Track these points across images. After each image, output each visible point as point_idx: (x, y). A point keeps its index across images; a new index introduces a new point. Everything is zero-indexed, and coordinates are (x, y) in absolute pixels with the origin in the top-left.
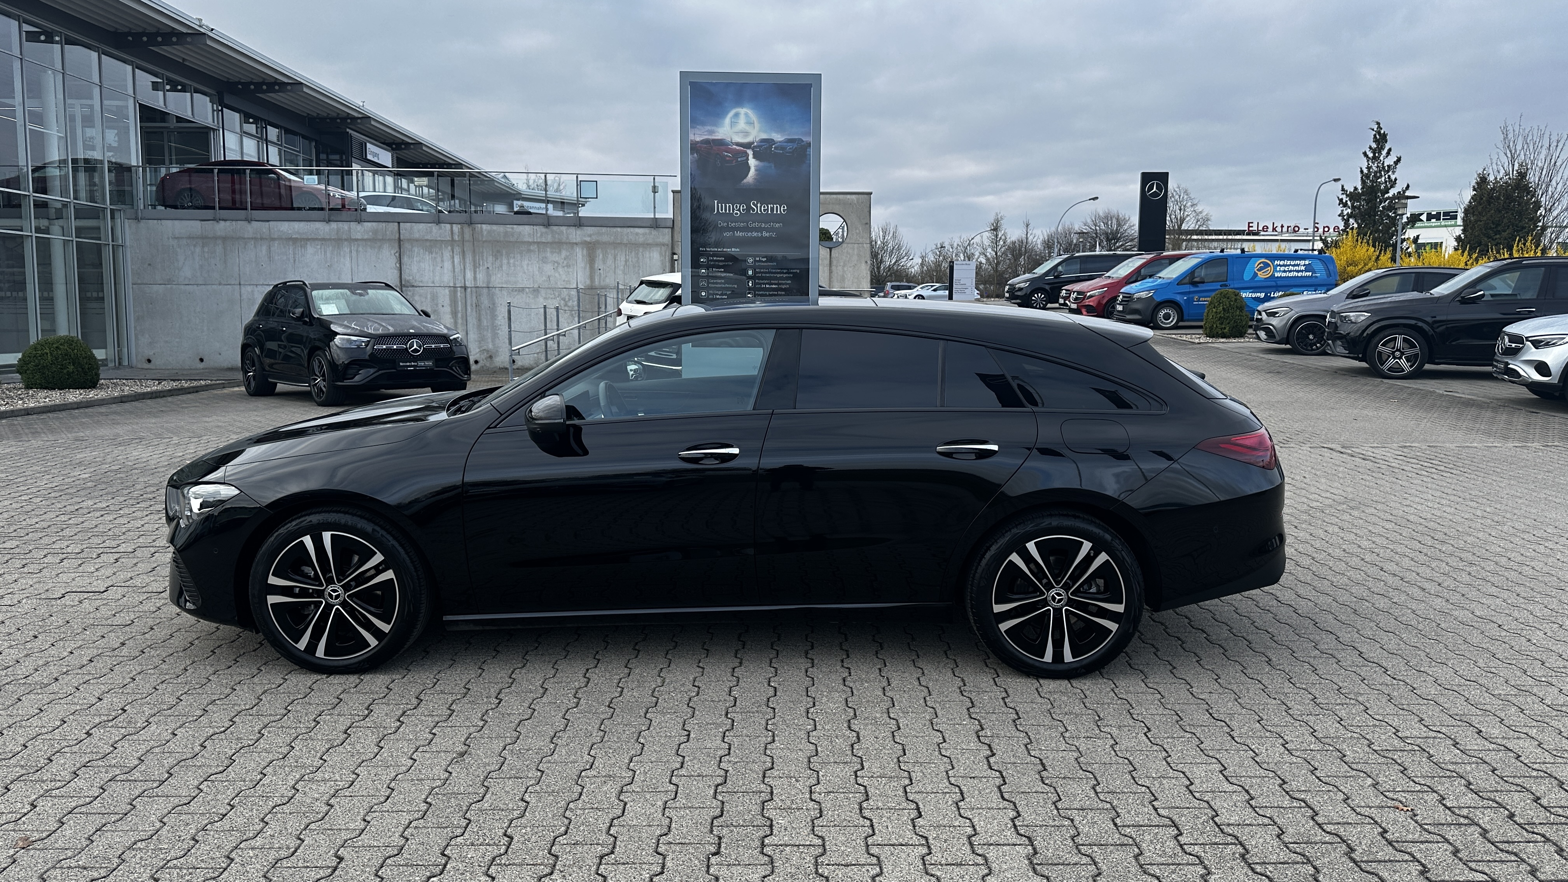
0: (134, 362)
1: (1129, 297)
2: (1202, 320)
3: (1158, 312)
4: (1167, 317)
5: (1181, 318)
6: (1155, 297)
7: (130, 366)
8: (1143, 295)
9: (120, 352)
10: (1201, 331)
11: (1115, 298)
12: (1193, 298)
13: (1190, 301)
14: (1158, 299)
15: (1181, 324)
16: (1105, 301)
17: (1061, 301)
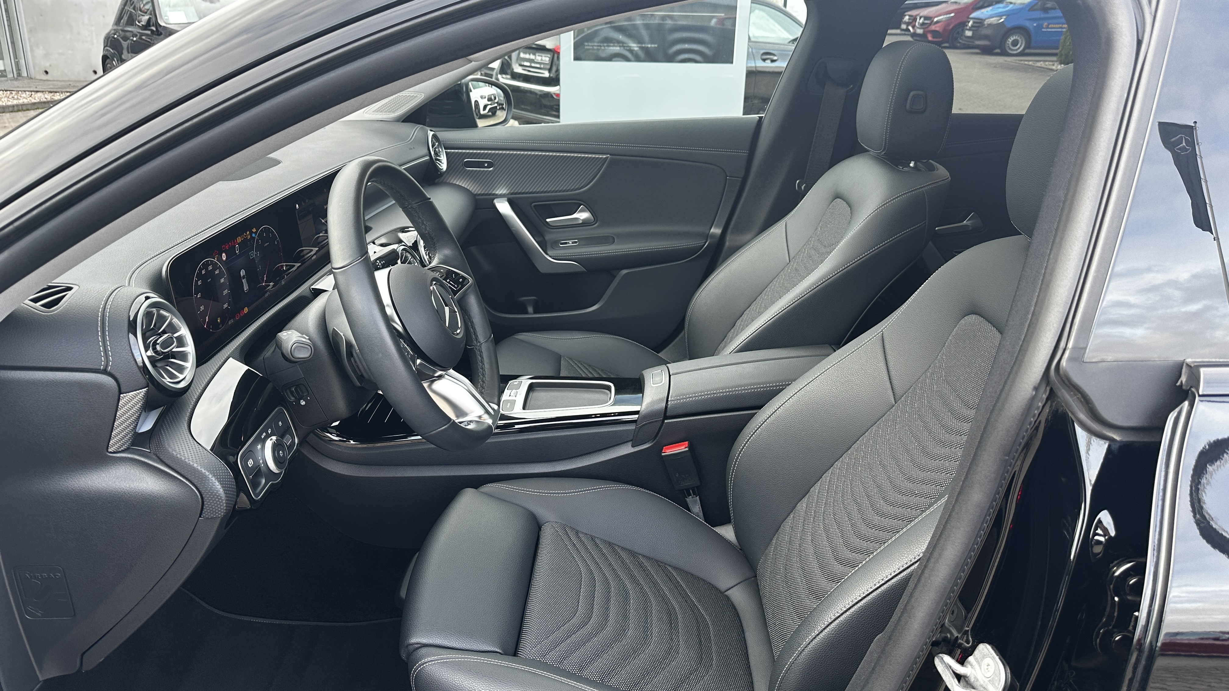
0: (33, 73)
1: (979, 23)
2: (1057, 49)
3: (1008, 37)
4: (1015, 43)
5: (1028, 46)
6: (1006, 23)
7: (30, 78)
8: (993, 20)
9: (17, 64)
10: (1055, 58)
11: (963, 24)
12: (1042, 25)
13: (1040, 27)
14: (1009, 25)
15: (1027, 51)
16: (951, 27)
17: (904, 26)
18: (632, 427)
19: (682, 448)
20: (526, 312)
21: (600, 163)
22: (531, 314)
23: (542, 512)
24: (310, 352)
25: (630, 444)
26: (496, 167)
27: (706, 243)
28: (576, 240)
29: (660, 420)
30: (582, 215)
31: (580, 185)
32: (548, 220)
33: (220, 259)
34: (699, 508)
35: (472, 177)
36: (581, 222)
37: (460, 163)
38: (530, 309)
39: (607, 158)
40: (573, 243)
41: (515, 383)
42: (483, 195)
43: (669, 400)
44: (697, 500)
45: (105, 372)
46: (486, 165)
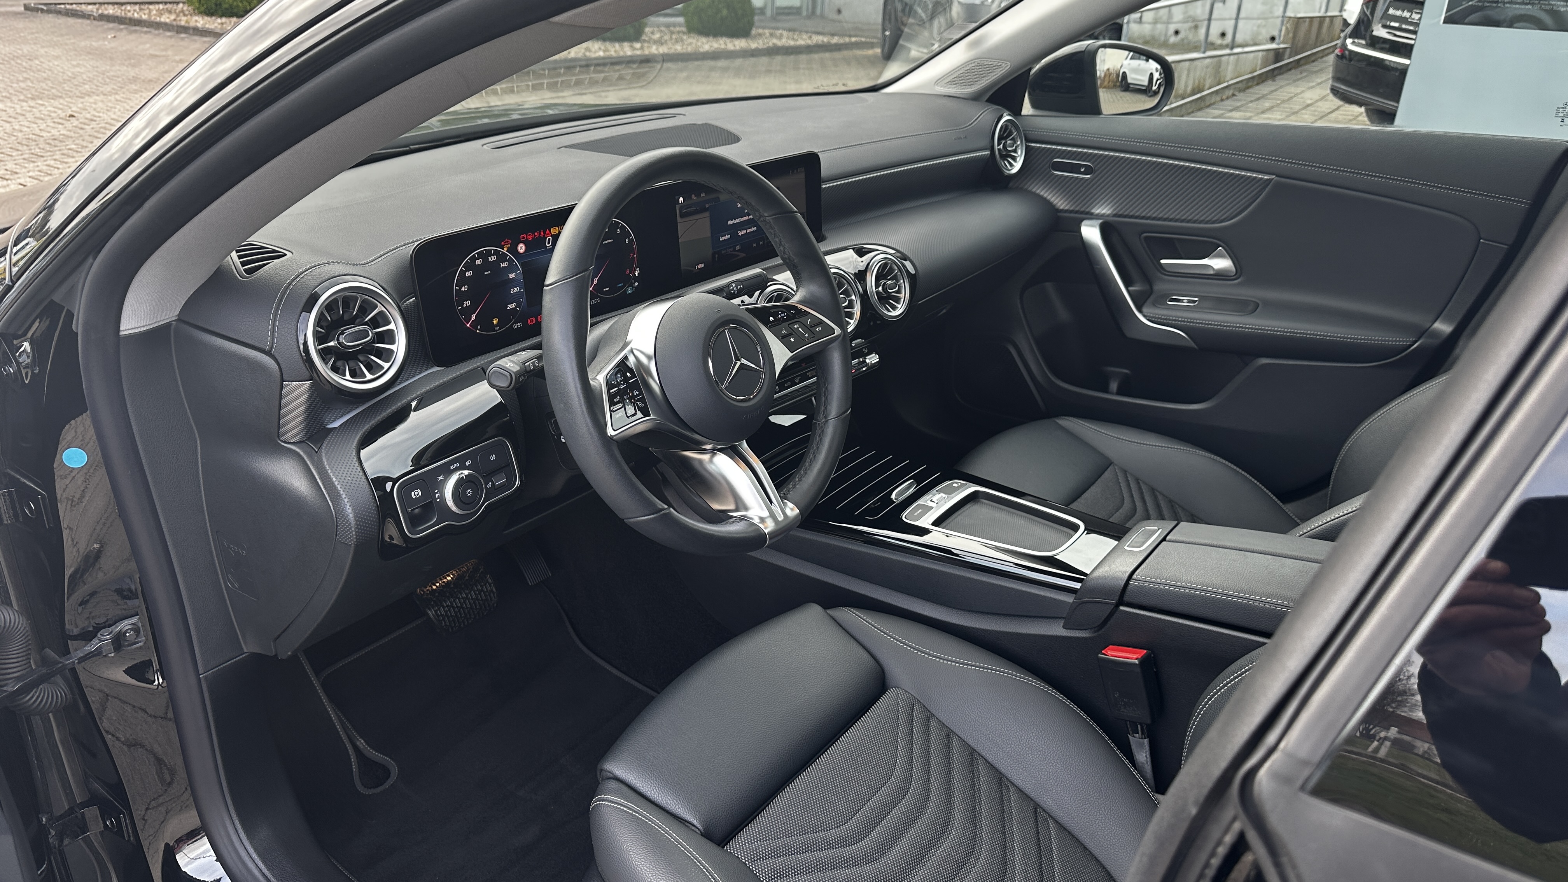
18: (1069, 599)
19: (1132, 657)
20: (1106, 390)
21: (1257, 188)
22: (1112, 393)
23: (896, 670)
24: (509, 381)
25: (1062, 622)
26: (1096, 174)
27: (1415, 342)
28: (1196, 299)
29: (1111, 604)
30: (1220, 263)
31: (1222, 216)
32: (1163, 261)
33: (513, 250)
34: (1146, 756)
35: (1062, 185)
36: (1212, 272)
37: (1046, 163)
38: (1114, 386)
39: (1270, 180)
40: (1189, 302)
41: (955, 485)
42: (1071, 212)
43: (1134, 576)
44: (1144, 743)
45: (268, 353)
46: (1082, 170)
